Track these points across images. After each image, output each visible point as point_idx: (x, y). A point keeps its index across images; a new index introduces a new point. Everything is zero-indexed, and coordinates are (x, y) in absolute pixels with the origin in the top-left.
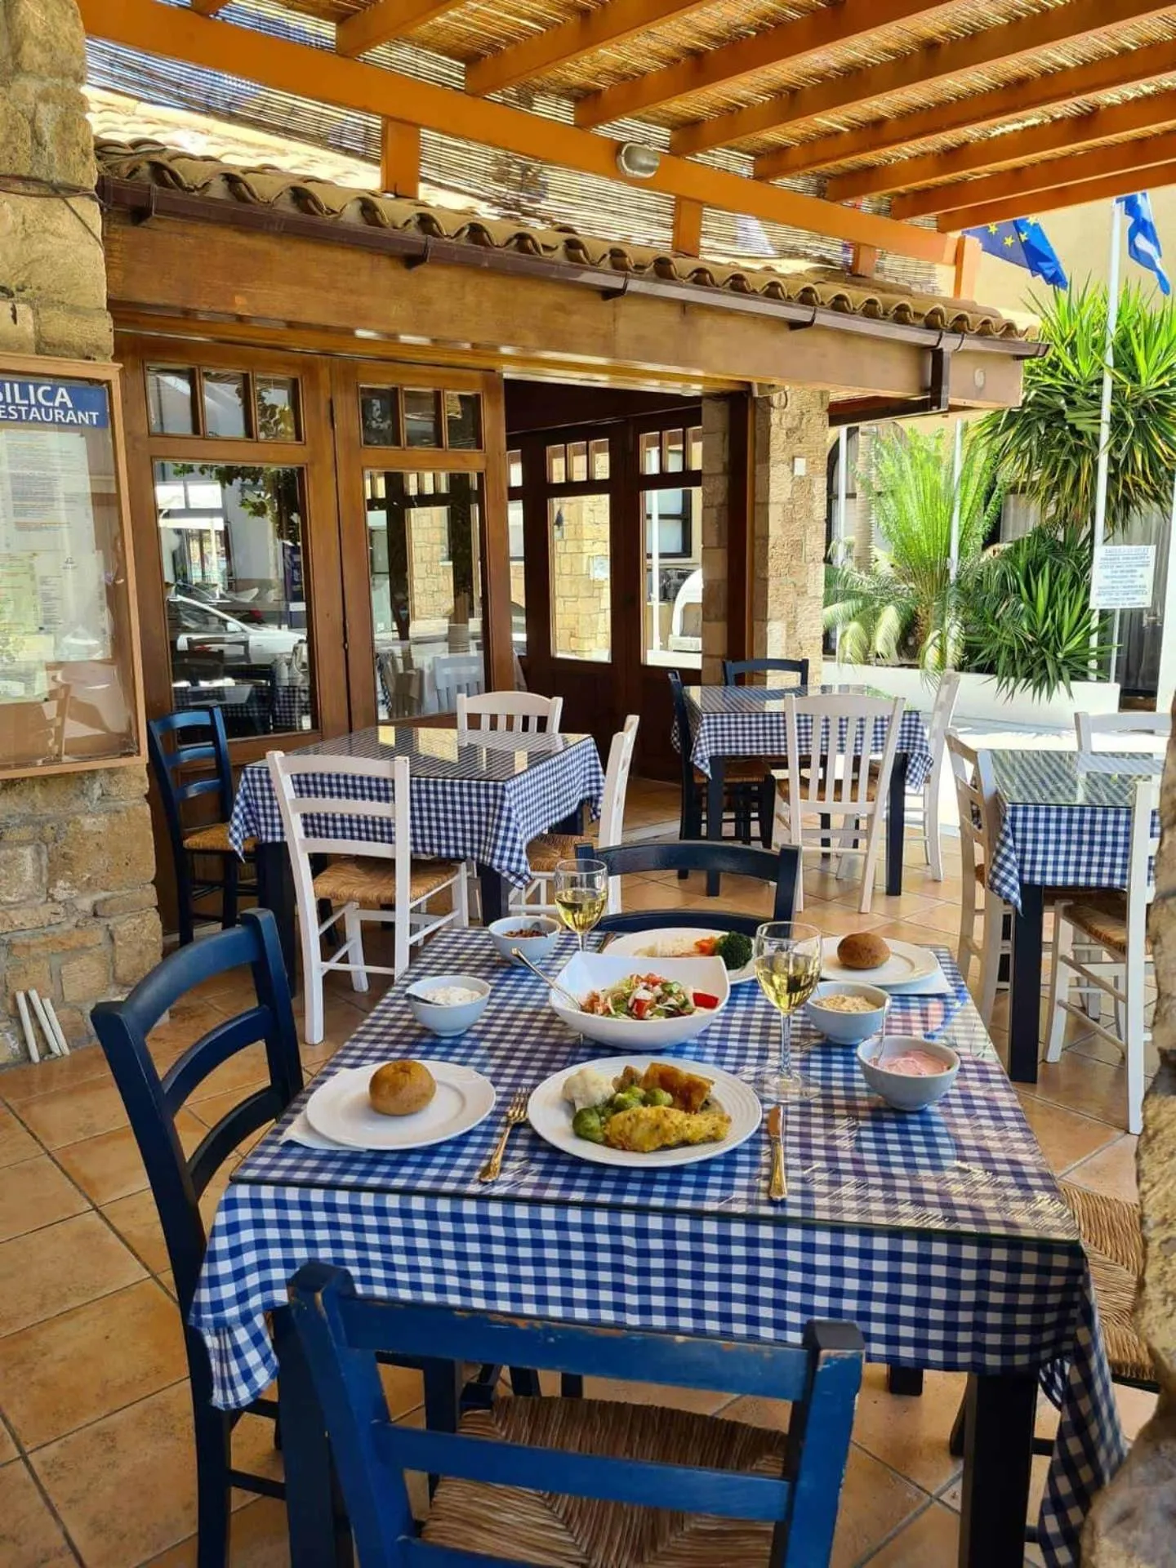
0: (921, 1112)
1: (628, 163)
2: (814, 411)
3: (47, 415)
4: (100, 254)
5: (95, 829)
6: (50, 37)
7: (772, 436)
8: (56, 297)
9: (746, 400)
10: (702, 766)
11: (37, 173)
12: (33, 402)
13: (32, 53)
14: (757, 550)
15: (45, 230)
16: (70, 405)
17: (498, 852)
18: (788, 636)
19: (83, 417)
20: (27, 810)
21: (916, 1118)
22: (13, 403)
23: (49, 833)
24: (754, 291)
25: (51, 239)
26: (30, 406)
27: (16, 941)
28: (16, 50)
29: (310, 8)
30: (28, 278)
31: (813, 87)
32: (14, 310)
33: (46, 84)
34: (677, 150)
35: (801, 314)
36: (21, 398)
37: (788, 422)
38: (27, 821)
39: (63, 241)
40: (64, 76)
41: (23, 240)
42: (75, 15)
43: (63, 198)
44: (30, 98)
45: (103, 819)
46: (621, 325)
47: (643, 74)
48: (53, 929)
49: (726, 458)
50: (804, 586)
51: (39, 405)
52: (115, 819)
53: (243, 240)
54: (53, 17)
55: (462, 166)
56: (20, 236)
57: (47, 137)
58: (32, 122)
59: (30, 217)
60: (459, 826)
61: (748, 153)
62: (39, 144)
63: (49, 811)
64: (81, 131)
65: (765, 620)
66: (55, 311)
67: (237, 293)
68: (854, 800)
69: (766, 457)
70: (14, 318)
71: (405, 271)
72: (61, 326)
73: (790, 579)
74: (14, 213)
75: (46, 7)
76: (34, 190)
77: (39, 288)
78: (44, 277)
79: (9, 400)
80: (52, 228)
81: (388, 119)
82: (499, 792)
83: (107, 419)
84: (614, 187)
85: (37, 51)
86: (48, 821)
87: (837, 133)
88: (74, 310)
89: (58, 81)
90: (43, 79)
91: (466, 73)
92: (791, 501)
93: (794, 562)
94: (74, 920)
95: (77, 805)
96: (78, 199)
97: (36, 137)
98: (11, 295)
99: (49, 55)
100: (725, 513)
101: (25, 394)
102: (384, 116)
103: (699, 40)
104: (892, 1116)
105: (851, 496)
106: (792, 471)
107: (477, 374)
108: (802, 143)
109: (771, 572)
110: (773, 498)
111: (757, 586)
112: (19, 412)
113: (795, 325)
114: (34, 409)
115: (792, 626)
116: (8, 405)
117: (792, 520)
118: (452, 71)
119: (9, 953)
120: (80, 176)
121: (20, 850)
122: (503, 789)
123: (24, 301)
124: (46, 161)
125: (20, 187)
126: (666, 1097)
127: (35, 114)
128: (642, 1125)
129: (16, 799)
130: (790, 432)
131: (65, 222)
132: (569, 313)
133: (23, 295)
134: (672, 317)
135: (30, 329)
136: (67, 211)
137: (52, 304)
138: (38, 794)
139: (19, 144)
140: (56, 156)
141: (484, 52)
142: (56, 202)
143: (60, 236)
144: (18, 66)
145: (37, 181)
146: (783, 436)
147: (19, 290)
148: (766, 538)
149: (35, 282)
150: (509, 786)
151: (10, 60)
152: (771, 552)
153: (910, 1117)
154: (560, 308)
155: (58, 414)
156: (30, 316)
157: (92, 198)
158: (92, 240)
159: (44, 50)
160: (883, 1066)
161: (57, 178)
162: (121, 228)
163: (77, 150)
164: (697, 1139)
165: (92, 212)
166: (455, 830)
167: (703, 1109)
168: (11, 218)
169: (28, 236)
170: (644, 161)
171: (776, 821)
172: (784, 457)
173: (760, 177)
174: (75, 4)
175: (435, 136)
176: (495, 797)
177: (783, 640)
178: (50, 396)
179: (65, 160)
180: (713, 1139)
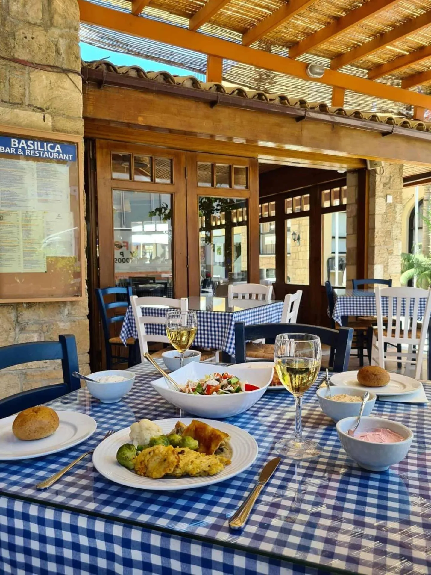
0: (384, 473)
1: (311, 72)
2: (396, 176)
3: (51, 155)
4: (81, 96)
5: (64, 328)
6: (66, 14)
7: (376, 186)
8: (61, 112)
9: (365, 172)
10: (337, 320)
11: (56, 64)
12: (46, 150)
13: (58, 19)
14: (370, 235)
15: (59, 86)
16: (61, 152)
17: (229, 345)
18: (384, 272)
19: (66, 157)
20: (36, 318)
21: (378, 476)
22: (38, 150)
23: (45, 328)
24: (365, 119)
25: (61, 89)
26: (44, 151)
27: (29, 373)
28: (51, 19)
29: (179, 13)
30: (51, 104)
31: (390, 31)
32: (44, 116)
33: (63, 31)
34: (334, 67)
35: (386, 128)
36: (41, 148)
37: (384, 180)
38: (36, 322)
39: (66, 91)
40: (70, 28)
41: (50, 90)
42: (76, 6)
43: (66, 74)
44: (56, 36)
45: (68, 324)
46: (305, 133)
47: (316, 32)
48: (44, 369)
49: (357, 196)
50: (392, 250)
51: (48, 151)
52: (74, 324)
53: (143, 96)
54: (67, 6)
55: (241, 74)
56: (48, 88)
57: (62, 51)
58: (56, 45)
59: (53, 81)
60: (213, 333)
61: (365, 69)
62: (59, 53)
63: (46, 319)
64: (75, 49)
65: (373, 264)
66: (61, 117)
67: (140, 116)
68: (410, 337)
69: (374, 195)
70: (44, 119)
71: (210, 108)
72: (63, 123)
73: (385, 247)
74: (47, 80)
75: (64, 2)
76: (55, 70)
77: (55, 109)
78: (57, 104)
79: (36, 149)
80: (61, 85)
81: (210, 55)
82: (230, 318)
83: (76, 158)
84: (307, 83)
85: (60, 19)
86: (45, 323)
87: (404, 55)
88: (68, 117)
89: (67, 30)
90: (61, 29)
91: (243, 37)
92: (386, 213)
93: (387, 240)
94: (53, 366)
95: (57, 317)
96: (73, 74)
97: (58, 51)
98: (43, 111)
99: (65, 20)
100: (356, 220)
101: (42, 147)
102: (208, 54)
103: (338, 11)
104: (359, 473)
105: (420, 228)
106: (386, 201)
107: (246, 159)
108: (389, 62)
109: (376, 243)
110: (377, 212)
111: (370, 250)
112: (40, 153)
113: (384, 134)
114: (46, 153)
115: (386, 266)
116: (35, 150)
117: (386, 222)
118: (236, 37)
119: (25, 378)
120: (74, 66)
121: (32, 334)
122: (232, 316)
123: (48, 113)
124: (61, 60)
125: (50, 69)
126: (195, 443)
127: (57, 42)
128: (155, 458)
129: (32, 312)
130: (385, 185)
131: (67, 84)
132: (282, 127)
133: (48, 111)
134: (328, 130)
135: (50, 124)
136: (68, 80)
137: (59, 114)
138: (41, 312)
139: (50, 53)
140: (65, 59)
141: (249, 27)
142: (64, 75)
143: (65, 89)
144: (52, 25)
145: (57, 67)
146: (381, 186)
147: (46, 109)
148: (374, 228)
149: (53, 106)
150: (235, 315)
151: (49, 22)
152: (376, 234)
153: (373, 476)
154: (278, 125)
155: (56, 155)
156: (50, 119)
157: (79, 74)
158: (78, 90)
159: (62, 19)
160: (357, 436)
161: (65, 67)
162: (93, 90)
163: (74, 56)
164: (194, 473)
165: (79, 80)
166: (211, 335)
167: (216, 453)
168: (45, 81)
169: (52, 88)
170: (318, 71)
171: (373, 347)
172: (382, 195)
173: (371, 78)
174: (76, 2)
175: (229, 62)
176: (229, 320)
177: (382, 273)
178: (53, 148)
179: (69, 60)
180: (206, 474)
